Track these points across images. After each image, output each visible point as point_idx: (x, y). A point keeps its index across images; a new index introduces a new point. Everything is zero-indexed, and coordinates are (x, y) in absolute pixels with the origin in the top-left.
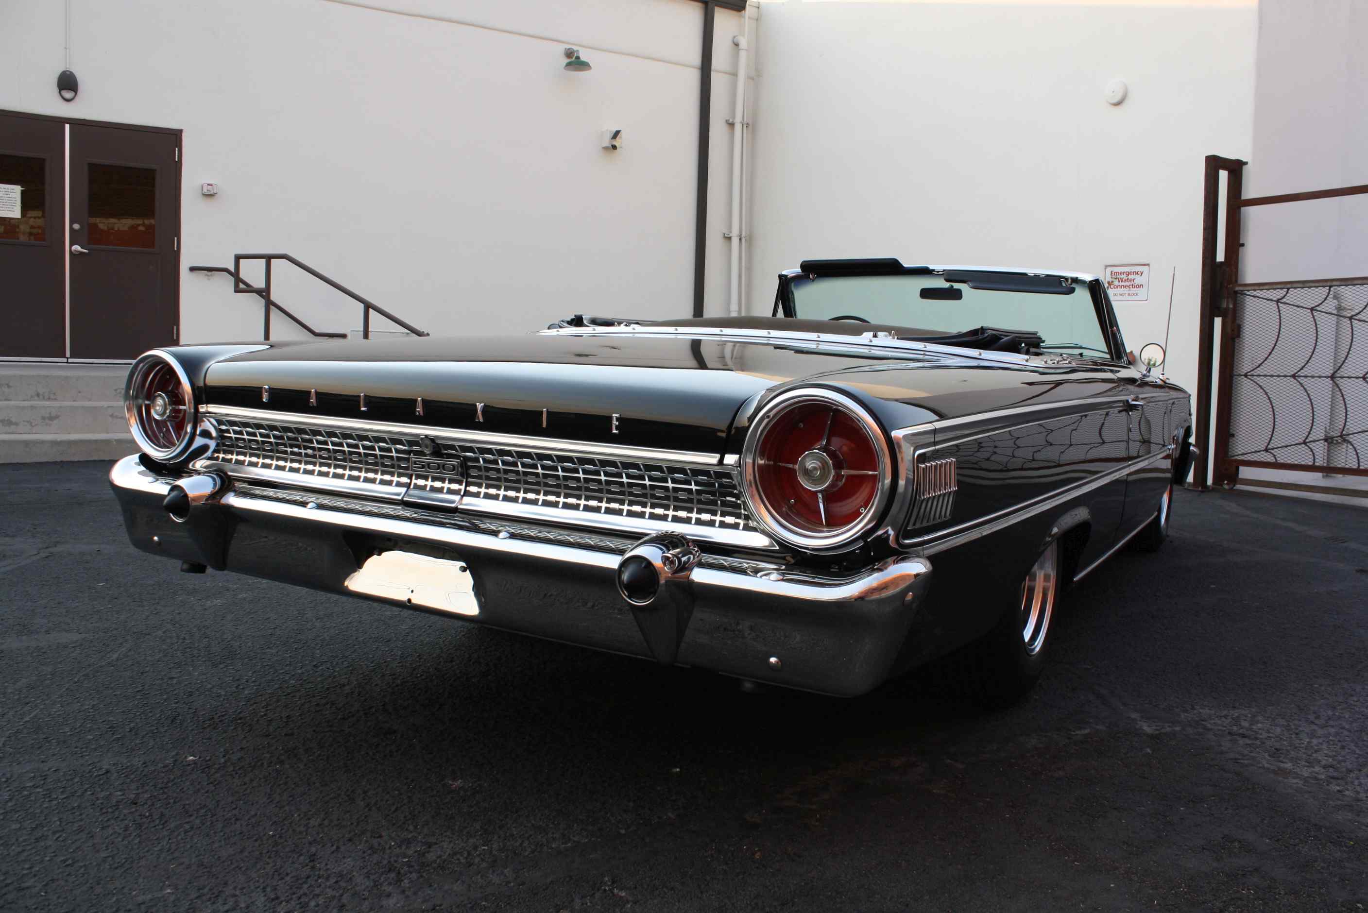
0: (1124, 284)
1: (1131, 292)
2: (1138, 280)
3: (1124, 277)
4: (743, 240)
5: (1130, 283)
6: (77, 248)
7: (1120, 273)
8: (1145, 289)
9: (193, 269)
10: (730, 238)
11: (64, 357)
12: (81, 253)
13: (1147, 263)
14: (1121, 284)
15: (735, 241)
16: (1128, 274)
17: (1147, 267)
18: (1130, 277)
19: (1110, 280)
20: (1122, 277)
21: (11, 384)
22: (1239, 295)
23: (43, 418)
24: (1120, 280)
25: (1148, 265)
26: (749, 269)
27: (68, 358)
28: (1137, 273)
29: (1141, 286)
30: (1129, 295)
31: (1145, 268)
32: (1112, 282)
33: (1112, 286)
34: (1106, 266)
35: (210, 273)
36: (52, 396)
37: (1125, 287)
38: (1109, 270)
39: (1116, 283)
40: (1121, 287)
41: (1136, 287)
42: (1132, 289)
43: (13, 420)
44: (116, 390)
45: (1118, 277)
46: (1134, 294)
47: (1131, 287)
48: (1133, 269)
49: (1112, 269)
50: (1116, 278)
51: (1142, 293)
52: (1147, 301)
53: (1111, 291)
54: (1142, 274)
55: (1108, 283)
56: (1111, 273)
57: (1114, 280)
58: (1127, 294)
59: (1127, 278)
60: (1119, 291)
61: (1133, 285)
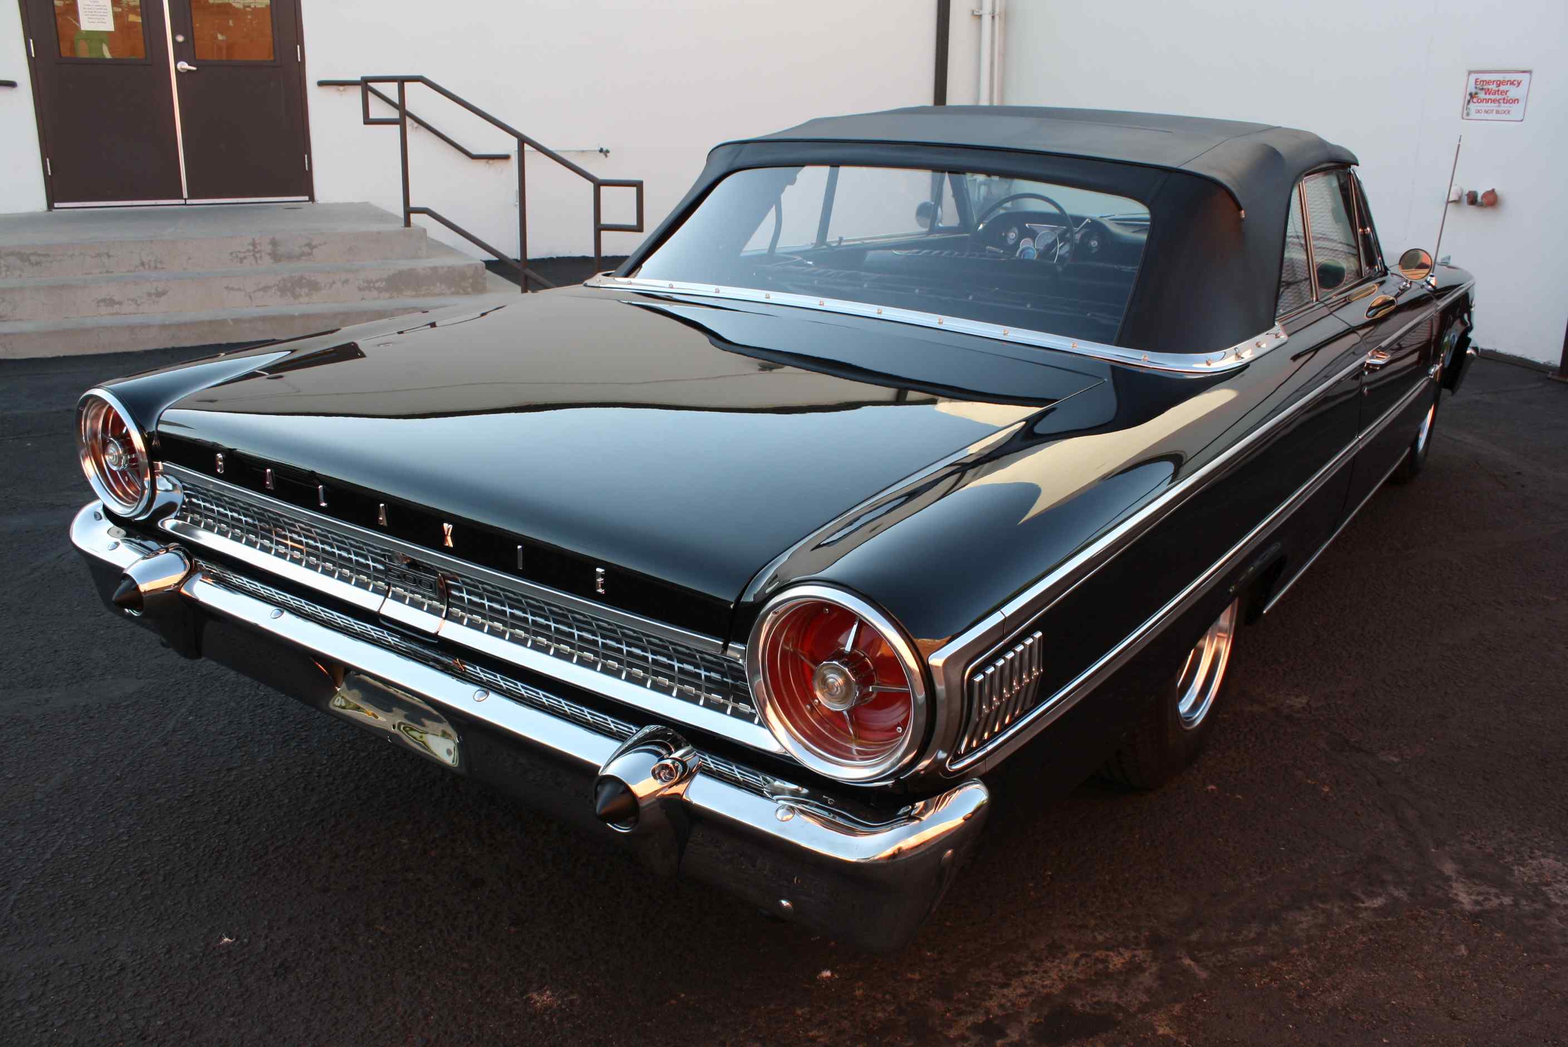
0: (1491, 96)
1: (1500, 109)
2: (1513, 92)
3: (1493, 87)
4: (997, 18)
5: (1500, 97)
6: (183, 65)
7: (1488, 82)
8: (1522, 104)
9: (321, 84)
10: (980, 17)
11: (181, 197)
12: (189, 71)
13: (1528, 69)
14: (1488, 97)
15: (987, 19)
16: (1499, 83)
17: (1527, 75)
18: (1502, 88)
19: (1474, 91)
20: (1490, 87)
21: (111, 253)
23: (149, 295)
24: (1488, 92)
25: (1530, 72)
26: (1004, 55)
27: (185, 199)
28: (1512, 83)
29: (1516, 101)
30: (1498, 112)
31: (1524, 78)
32: (1476, 94)
33: (1475, 100)
34: (1470, 73)
35: (341, 88)
36: (159, 265)
37: (1494, 101)
38: (1473, 77)
39: (1482, 95)
40: (1487, 101)
41: (1508, 102)
42: (1502, 105)
43: (116, 298)
44: (231, 254)
45: (1485, 87)
46: (1505, 112)
47: (1502, 101)
48: (1509, 77)
49: (1478, 76)
50: (1482, 89)
51: (1516, 110)
52: (1522, 121)
53: (1473, 106)
54: (1519, 84)
55: (1471, 94)
56: (1476, 82)
57: (1478, 91)
58: (1494, 112)
59: (1497, 89)
60: (1484, 106)
61: (1504, 99)
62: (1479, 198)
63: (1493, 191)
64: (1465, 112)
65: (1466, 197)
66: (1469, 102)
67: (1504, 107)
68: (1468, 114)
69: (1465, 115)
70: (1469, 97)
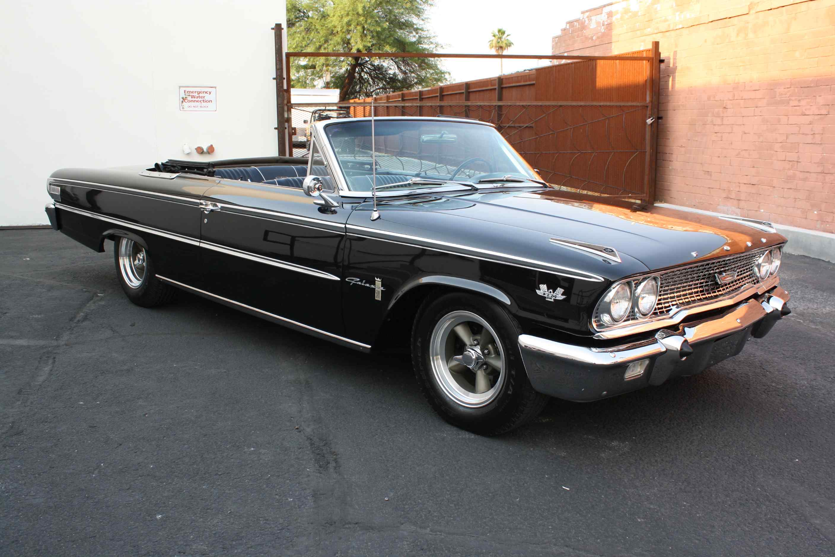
0: (195, 99)
1: (202, 105)
2: (207, 97)
3: (196, 95)
5: (200, 99)
7: (192, 92)
8: (214, 103)
13: (214, 86)
14: (193, 99)
16: (199, 93)
18: (201, 95)
19: (184, 97)
20: (194, 94)
22: (292, 109)
24: (193, 97)
25: (215, 87)
28: (206, 93)
29: (210, 101)
30: (201, 107)
31: (213, 90)
32: (186, 98)
33: (186, 101)
34: (180, 87)
37: (198, 101)
38: (182, 89)
39: (190, 98)
40: (194, 101)
41: (206, 101)
42: (203, 103)
45: (191, 94)
46: (205, 107)
48: (204, 90)
49: (185, 89)
50: (189, 95)
51: (211, 106)
52: (216, 111)
53: (186, 104)
54: (210, 93)
55: (183, 98)
56: (185, 92)
58: (199, 107)
59: (198, 95)
60: (192, 104)
61: (203, 100)
62: (205, 150)
63: (212, 145)
64: (181, 107)
66: (182, 102)
68: (183, 108)
69: (181, 108)
70: (182, 100)
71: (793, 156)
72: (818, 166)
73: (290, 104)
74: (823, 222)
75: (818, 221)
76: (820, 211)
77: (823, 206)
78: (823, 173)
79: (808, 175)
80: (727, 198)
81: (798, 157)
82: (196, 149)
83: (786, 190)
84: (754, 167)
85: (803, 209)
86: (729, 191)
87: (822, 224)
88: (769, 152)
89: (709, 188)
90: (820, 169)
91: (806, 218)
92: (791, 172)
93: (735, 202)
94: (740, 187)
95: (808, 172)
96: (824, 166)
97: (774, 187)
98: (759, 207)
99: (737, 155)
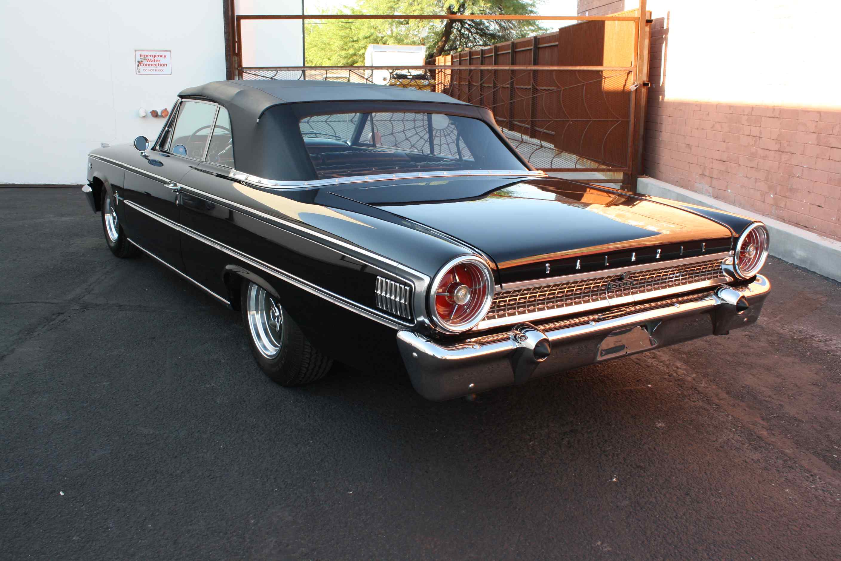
0: (151, 63)
2: (163, 61)
3: (151, 58)
5: (155, 63)
7: (148, 56)
8: (169, 67)
13: (169, 49)
14: (149, 63)
16: (154, 56)
18: (156, 59)
19: (140, 60)
20: (149, 58)
22: (244, 74)
24: (148, 60)
25: (170, 51)
28: (161, 56)
29: (165, 65)
30: (156, 70)
31: (168, 54)
32: (142, 61)
33: (142, 65)
37: (153, 65)
38: (138, 53)
39: (145, 62)
40: (149, 65)
41: (161, 65)
42: (158, 67)
46: (160, 70)
47: (157, 65)
48: (158, 53)
49: (140, 52)
50: (145, 59)
51: (167, 70)
52: (171, 75)
53: (141, 68)
54: (165, 57)
55: (139, 62)
56: (140, 55)
57: (143, 60)
58: (154, 70)
59: (153, 59)
60: (148, 68)
61: (159, 64)
62: (159, 114)
63: (166, 109)
64: (137, 71)
65: (150, 114)
66: (138, 65)
67: (159, 68)
68: (139, 72)
69: (137, 73)
70: (138, 63)
71: (755, 131)
72: (776, 144)
73: (240, 68)
74: (778, 207)
75: (773, 205)
76: (776, 194)
77: (779, 188)
78: (780, 151)
79: (767, 152)
80: (703, 175)
81: (761, 132)
82: (151, 112)
83: (749, 168)
84: (724, 142)
85: (761, 191)
86: (705, 168)
87: (776, 209)
88: (737, 125)
89: (689, 163)
90: (777, 147)
91: (764, 202)
92: (753, 149)
93: (709, 179)
94: (712, 163)
95: (768, 149)
96: (781, 143)
97: (740, 165)
98: (727, 188)
99: (712, 128)
